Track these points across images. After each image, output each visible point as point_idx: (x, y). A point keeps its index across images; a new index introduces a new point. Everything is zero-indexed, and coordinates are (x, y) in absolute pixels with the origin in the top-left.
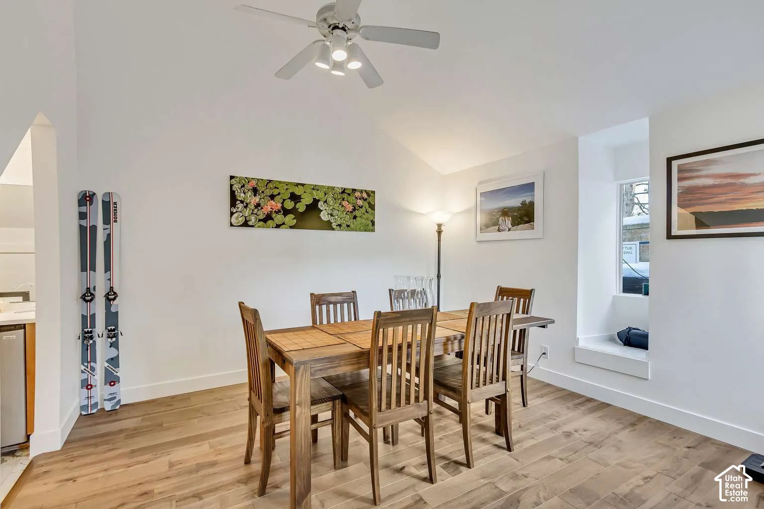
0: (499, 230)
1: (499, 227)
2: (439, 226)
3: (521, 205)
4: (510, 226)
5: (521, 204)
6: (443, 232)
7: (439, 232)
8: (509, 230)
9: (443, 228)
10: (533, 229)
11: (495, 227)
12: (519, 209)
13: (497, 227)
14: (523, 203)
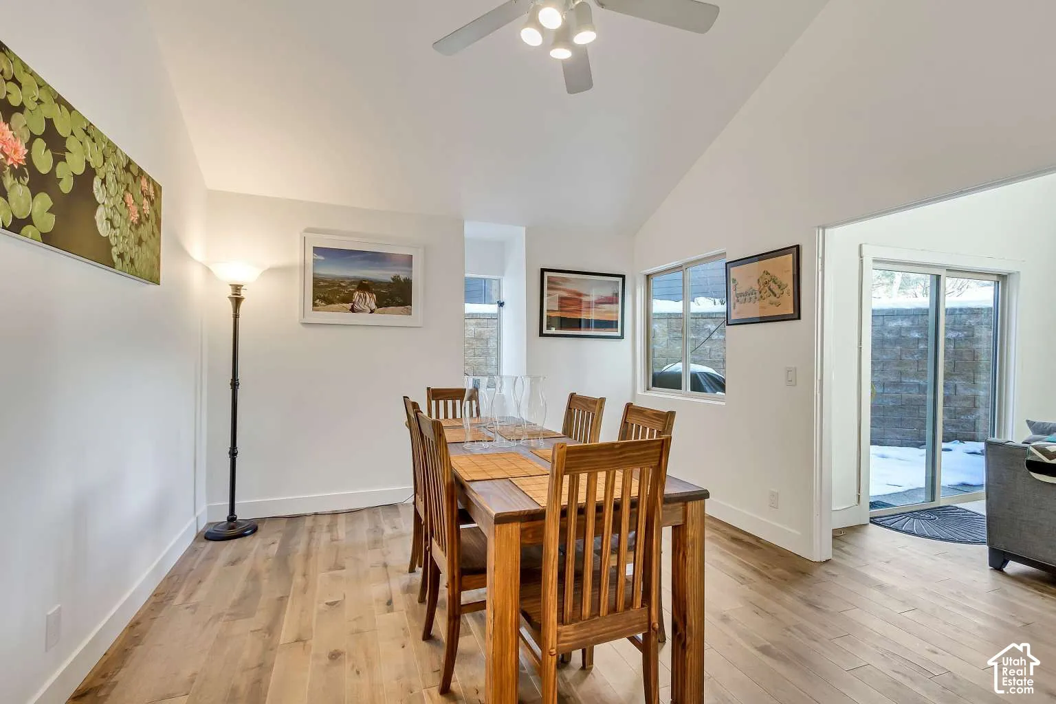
0: (353, 310)
1: (352, 306)
2: (237, 288)
3: (391, 281)
4: (374, 306)
5: (393, 279)
6: (244, 300)
7: (237, 301)
8: (372, 312)
9: (243, 293)
10: (411, 314)
11: (345, 305)
12: (389, 285)
13: (349, 306)
14: (396, 279)
